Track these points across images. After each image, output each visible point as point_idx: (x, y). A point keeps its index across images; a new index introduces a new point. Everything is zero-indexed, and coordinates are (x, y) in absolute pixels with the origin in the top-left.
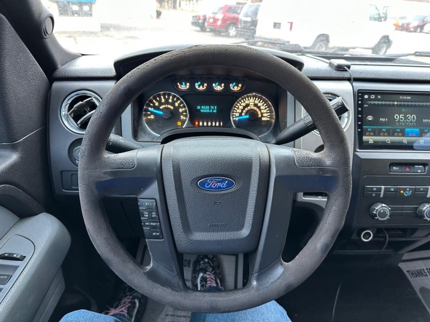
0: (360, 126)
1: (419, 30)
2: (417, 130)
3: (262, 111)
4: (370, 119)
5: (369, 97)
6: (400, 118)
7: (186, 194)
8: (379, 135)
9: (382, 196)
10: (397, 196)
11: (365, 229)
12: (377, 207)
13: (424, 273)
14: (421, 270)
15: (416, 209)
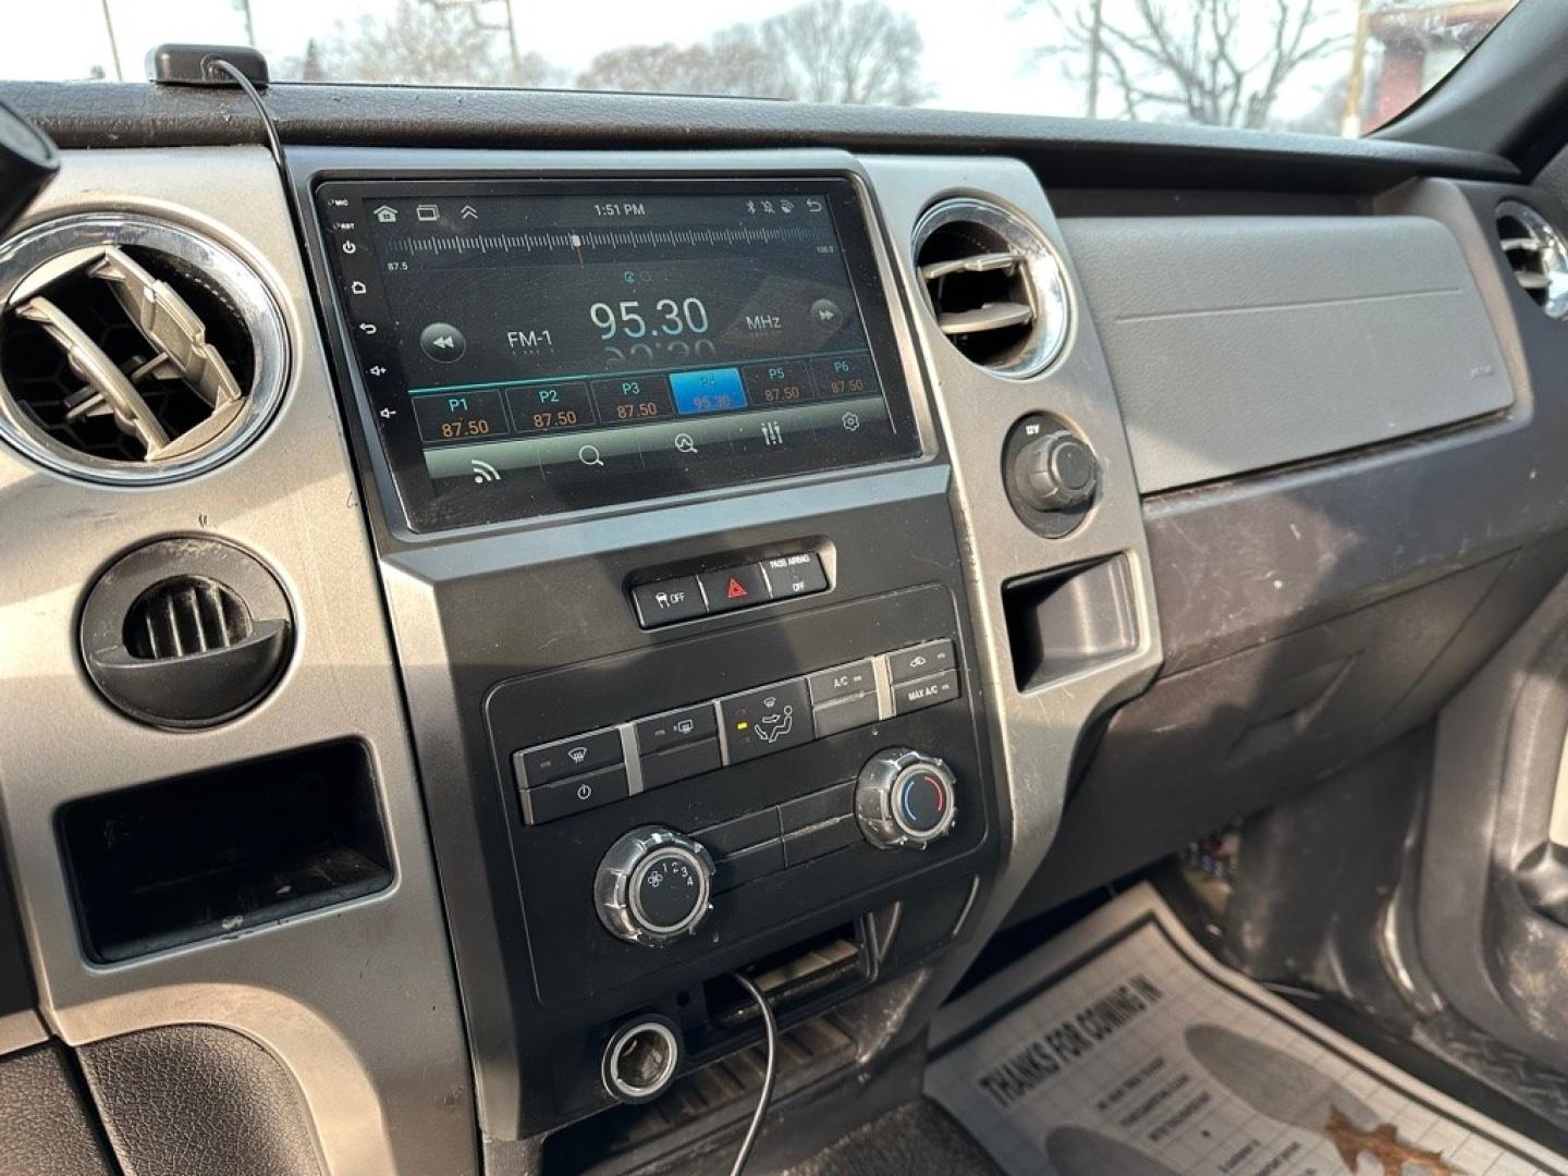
2: (730, 376)
4: (444, 342)
5: (406, 218)
6: (620, 323)
8: (525, 430)
9: (636, 785)
10: (726, 761)
11: (620, 1023)
12: (621, 863)
13: (1044, 1063)
14: (1028, 1052)
15: (848, 801)
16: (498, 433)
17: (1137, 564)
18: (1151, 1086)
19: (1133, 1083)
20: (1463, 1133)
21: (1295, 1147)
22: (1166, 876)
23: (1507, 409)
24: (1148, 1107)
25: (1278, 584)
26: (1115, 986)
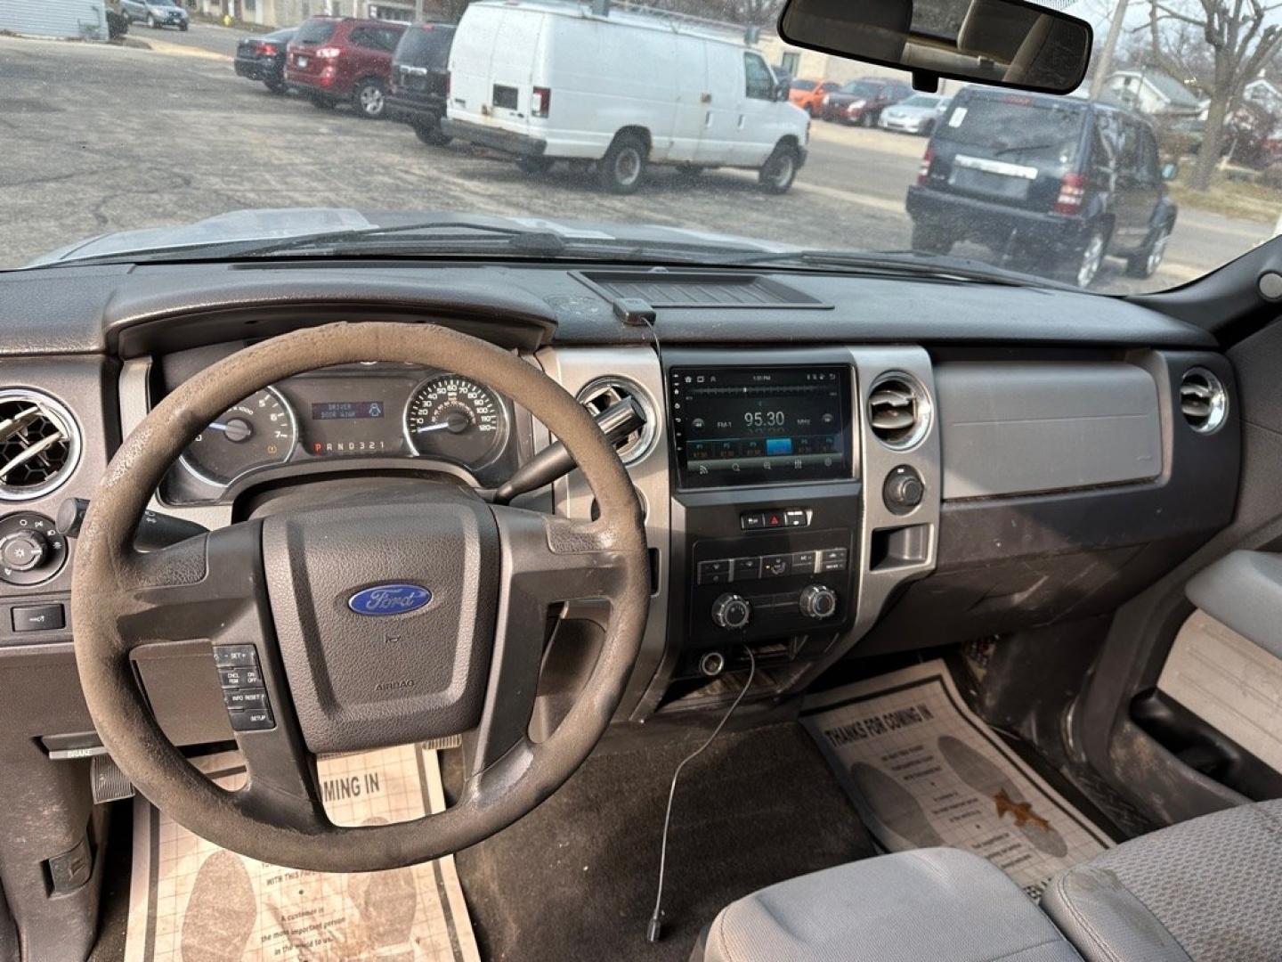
0: (681, 441)
1: (868, 121)
2: (787, 442)
3: (478, 410)
4: (699, 425)
5: (694, 380)
6: (754, 420)
7: (323, 626)
8: (718, 456)
9: (731, 579)
10: (760, 576)
11: (707, 651)
12: (723, 602)
13: (860, 732)
14: (854, 725)
15: (797, 598)
16: (709, 457)
17: (933, 530)
18: (912, 757)
19: (903, 753)
20: (1064, 816)
21: (976, 800)
22: (954, 657)
23: (1157, 477)
24: (908, 765)
25: (999, 545)
26: (909, 706)
